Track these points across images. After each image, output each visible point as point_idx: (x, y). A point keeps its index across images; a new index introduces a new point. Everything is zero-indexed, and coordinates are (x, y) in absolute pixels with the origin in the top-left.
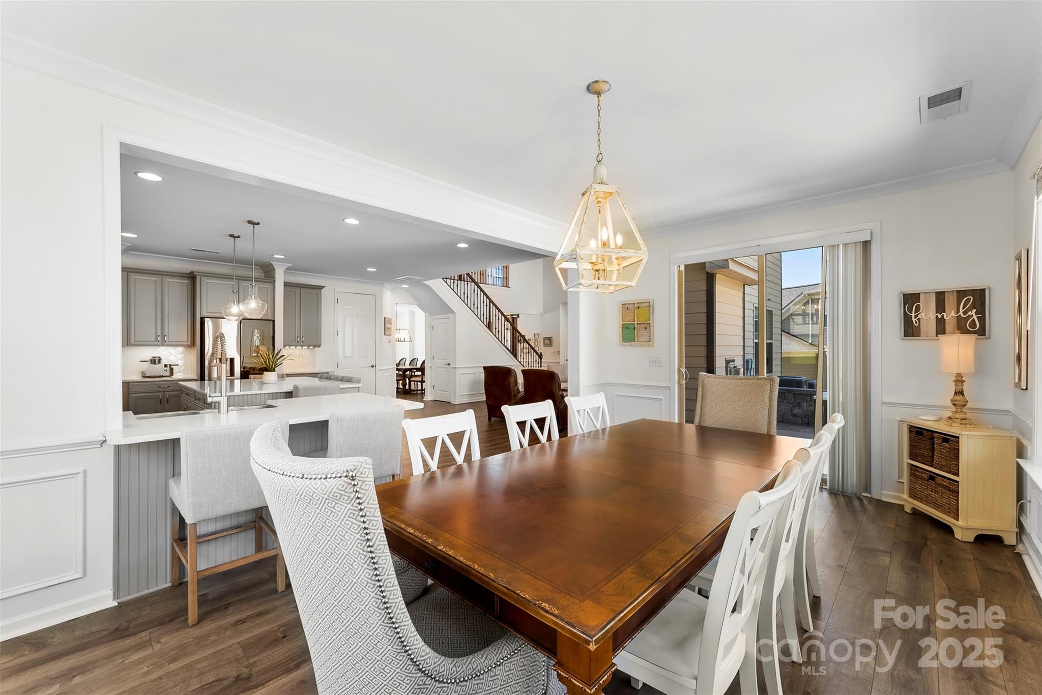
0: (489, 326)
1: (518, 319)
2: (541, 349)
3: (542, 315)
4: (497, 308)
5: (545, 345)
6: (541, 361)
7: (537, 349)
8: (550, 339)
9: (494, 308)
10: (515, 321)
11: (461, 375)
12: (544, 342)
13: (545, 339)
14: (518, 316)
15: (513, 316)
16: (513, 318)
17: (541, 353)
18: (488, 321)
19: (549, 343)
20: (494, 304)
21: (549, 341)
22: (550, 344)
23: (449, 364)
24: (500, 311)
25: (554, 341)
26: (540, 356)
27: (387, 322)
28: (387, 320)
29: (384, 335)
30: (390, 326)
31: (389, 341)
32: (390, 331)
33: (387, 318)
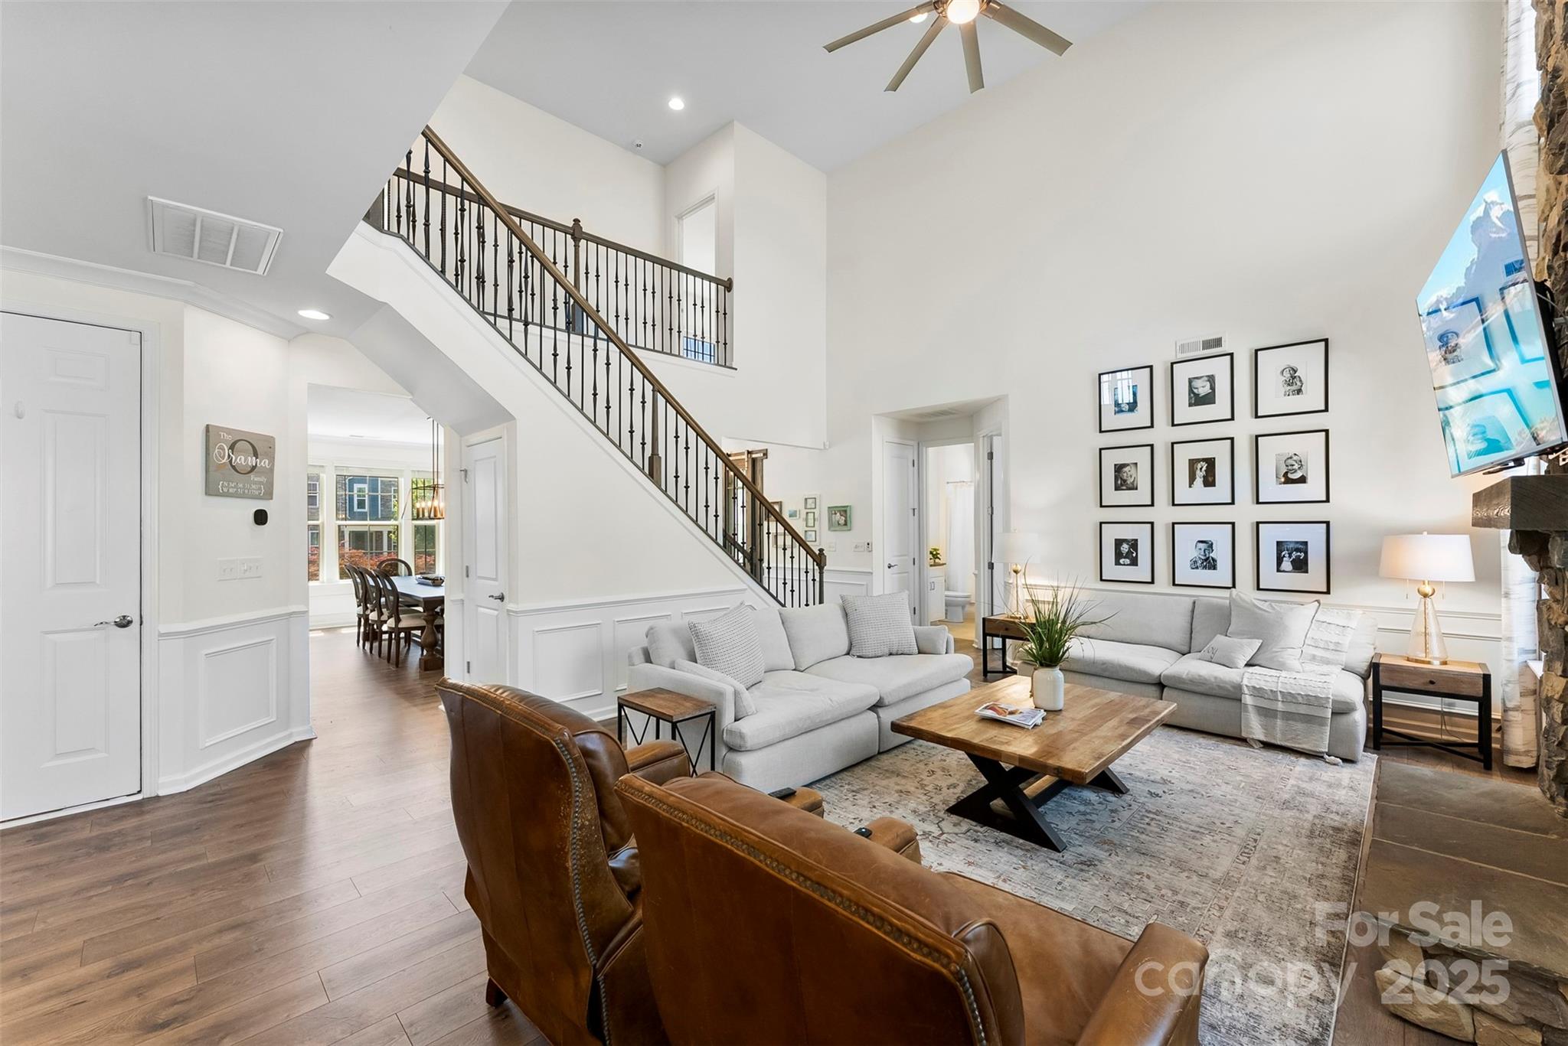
0: (653, 471)
1: (765, 461)
2: (823, 538)
3: (825, 449)
4: (680, 412)
5: (833, 526)
6: (821, 573)
7: (810, 539)
8: (844, 511)
9: (671, 412)
10: (758, 465)
11: (536, 634)
12: (830, 520)
13: (832, 510)
14: (766, 454)
15: (754, 456)
16: (754, 461)
17: (821, 550)
18: (648, 452)
19: (842, 522)
20: (670, 400)
21: (842, 517)
22: (846, 524)
23: (502, 598)
24: (690, 422)
25: (856, 518)
26: (819, 559)
27: (232, 447)
28: (230, 439)
29: (207, 493)
30: (264, 463)
31: (261, 517)
32: (263, 479)
33: (229, 431)
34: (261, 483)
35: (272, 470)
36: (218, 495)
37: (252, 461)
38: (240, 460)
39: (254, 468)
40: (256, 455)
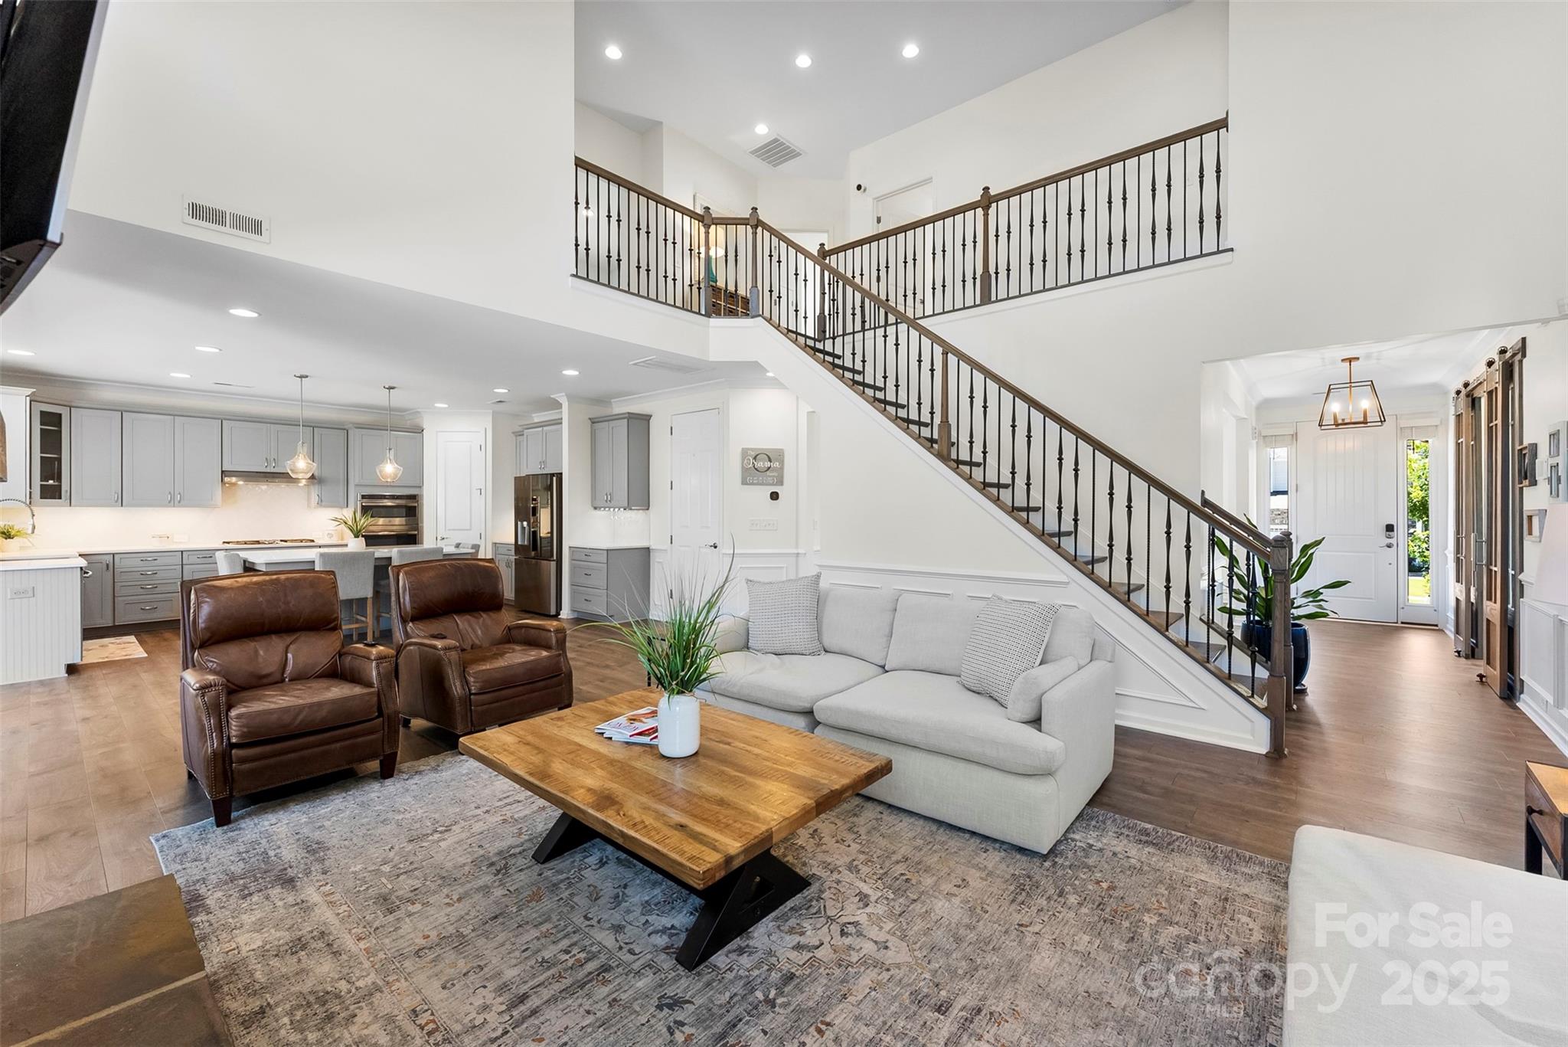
27: (755, 458)
28: (754, 454)
29: (742, 484)
30: (777, 464)
31: (774, 496)
32: (775, 474)
33: (752, 450)
34: (774, 476)
35: (782, 468)
36: (747, 484)
37: (768, 464)
38: (760, 465)
39: (769, 468)
40: (770, 461)
